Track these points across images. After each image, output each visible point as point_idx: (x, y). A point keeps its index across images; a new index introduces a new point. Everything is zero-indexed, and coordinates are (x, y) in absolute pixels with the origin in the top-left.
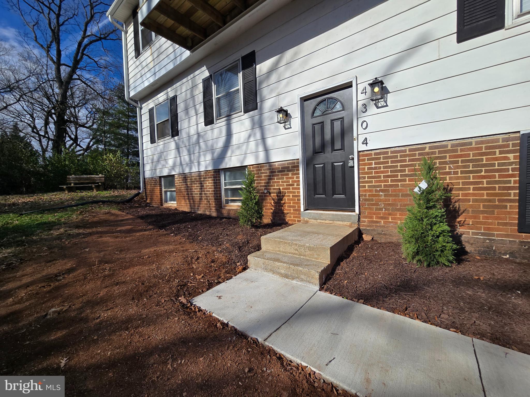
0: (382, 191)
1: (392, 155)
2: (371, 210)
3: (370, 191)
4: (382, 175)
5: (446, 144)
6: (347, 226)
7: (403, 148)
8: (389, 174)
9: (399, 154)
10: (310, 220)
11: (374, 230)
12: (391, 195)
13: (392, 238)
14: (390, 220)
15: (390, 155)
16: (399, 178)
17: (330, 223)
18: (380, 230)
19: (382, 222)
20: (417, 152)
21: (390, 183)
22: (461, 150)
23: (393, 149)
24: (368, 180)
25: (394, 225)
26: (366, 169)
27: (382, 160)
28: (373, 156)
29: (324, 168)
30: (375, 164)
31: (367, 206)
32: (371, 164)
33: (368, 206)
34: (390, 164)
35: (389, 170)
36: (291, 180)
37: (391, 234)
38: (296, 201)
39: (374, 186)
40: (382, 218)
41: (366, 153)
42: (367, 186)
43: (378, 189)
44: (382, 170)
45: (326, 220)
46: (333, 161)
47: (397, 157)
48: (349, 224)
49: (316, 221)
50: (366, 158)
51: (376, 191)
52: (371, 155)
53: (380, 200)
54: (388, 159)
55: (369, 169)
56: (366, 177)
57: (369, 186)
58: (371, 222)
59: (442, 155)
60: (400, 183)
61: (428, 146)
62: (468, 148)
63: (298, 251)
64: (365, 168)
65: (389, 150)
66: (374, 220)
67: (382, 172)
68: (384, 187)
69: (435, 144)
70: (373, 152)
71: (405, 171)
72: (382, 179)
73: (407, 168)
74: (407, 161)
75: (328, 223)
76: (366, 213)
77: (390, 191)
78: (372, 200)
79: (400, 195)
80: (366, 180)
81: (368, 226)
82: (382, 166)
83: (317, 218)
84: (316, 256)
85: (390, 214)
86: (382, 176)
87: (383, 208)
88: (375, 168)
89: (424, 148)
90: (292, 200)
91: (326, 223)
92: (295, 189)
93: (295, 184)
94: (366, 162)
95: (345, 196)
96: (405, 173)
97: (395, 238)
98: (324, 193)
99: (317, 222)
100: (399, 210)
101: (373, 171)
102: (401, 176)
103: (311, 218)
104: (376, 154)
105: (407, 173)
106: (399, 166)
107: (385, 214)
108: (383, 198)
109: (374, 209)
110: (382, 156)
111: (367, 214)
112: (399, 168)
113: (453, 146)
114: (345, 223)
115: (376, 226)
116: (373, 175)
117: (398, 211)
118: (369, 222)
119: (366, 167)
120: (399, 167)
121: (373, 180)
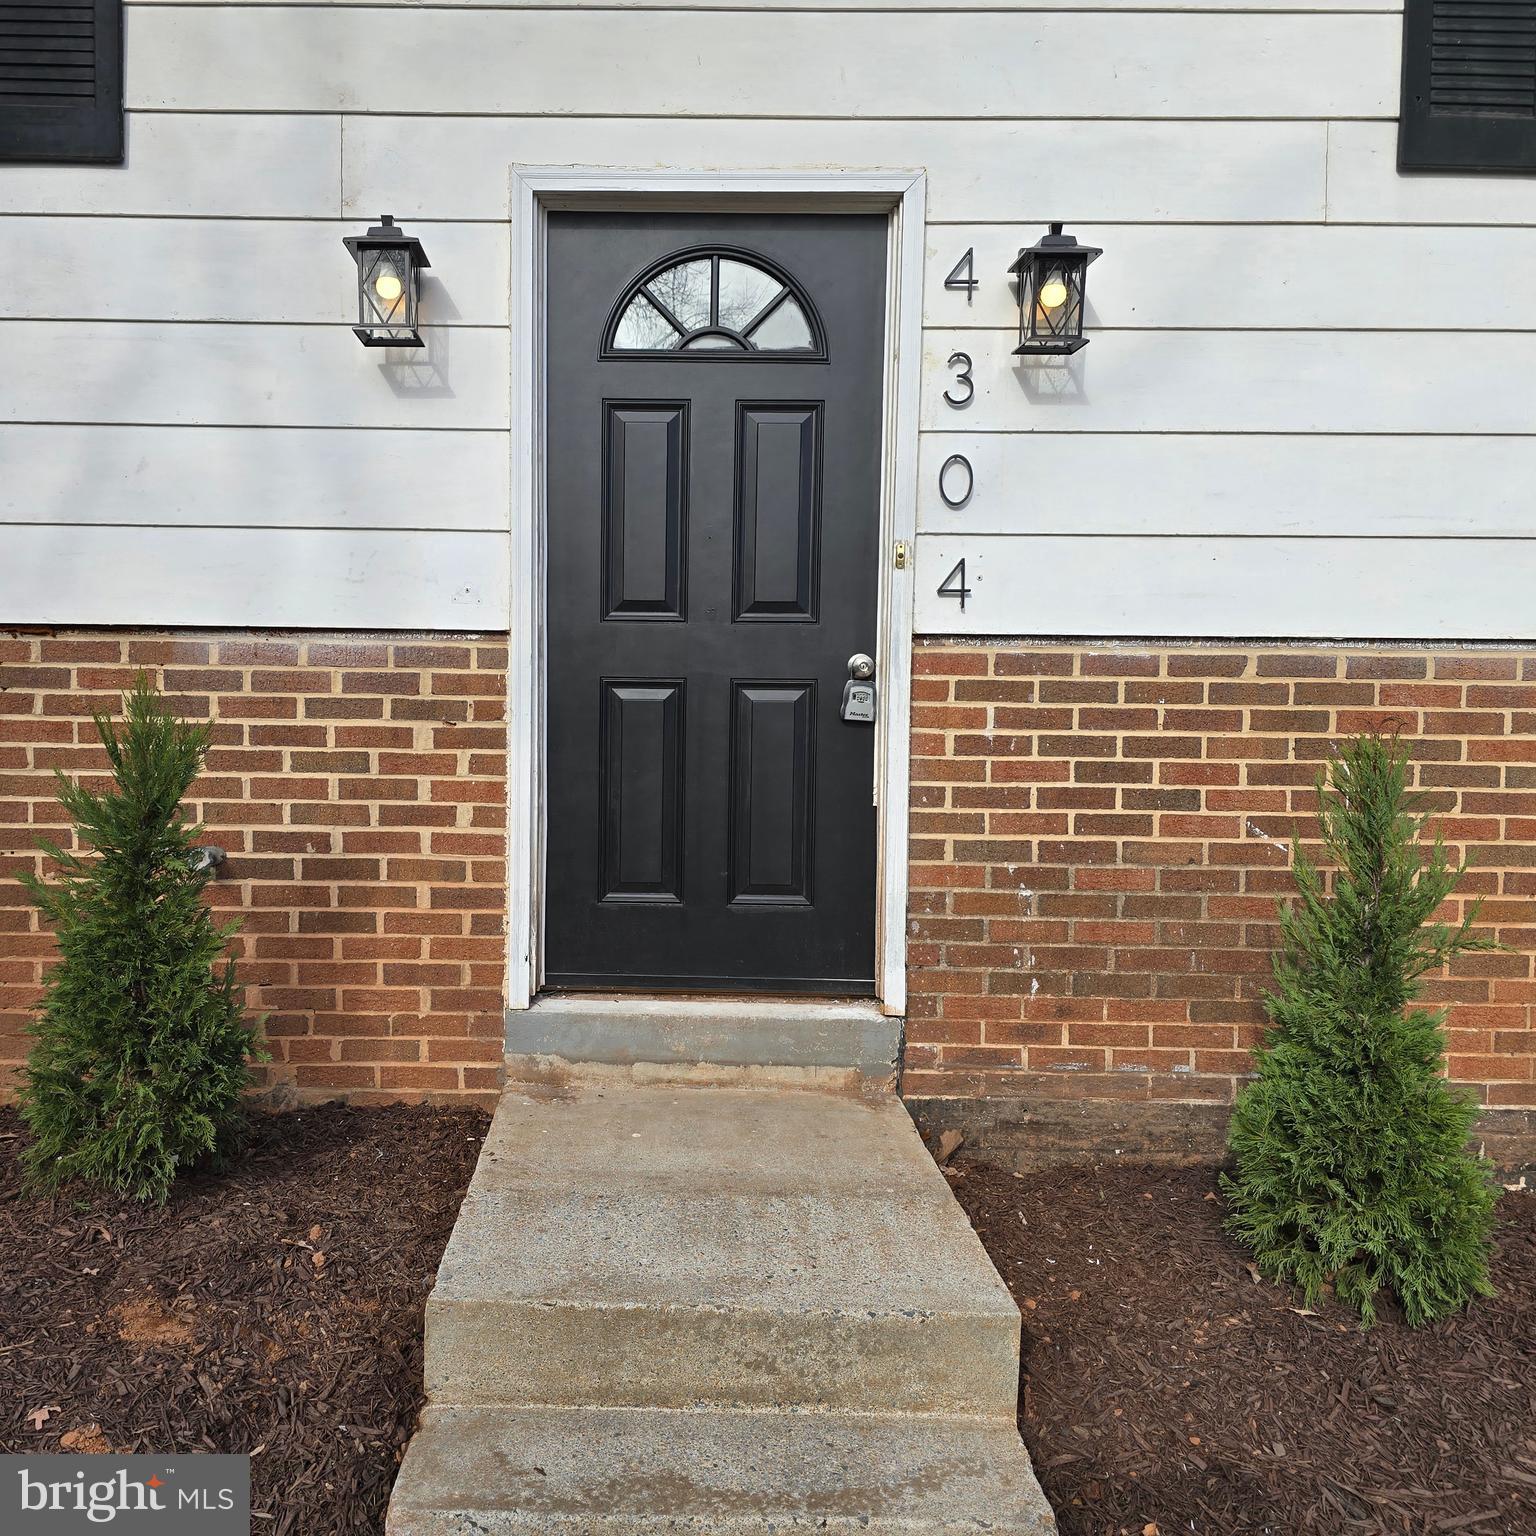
0: (1031, 878)
1: (1087, 679)
2: (966, 992)
3: (968, 877)
4: (1034, 786)
5: (1328, 653)
6: (831, 1091)
7: (1143, 651)
8: (1072, 784)
9: (1122, 680)
10: (576, 1068)
11: (982, 1105)
12: (1072, 906)
13: (1069, 1144)
14: (1065, 1044)
15: (1077, 676)
16: (1119, 810)
17: (722, 1084)
18: (1011, 1099)
19: (1025, 1056)
20: (1207, 681)
21: (1071, 837)
22: (1387, 695)
23: (1094, 650)
24: (959, 811)
25: (1085, 1070)
26: (950, 745)
27: (1036, 704)
28: (991, 676)
29: (675, 709)
30: (999, 724)
31: (943, 966)
32: (976, 719)
33: (950, 963)
34: (1076, 732)
35: (1073, 760)
36: (425, 782)
37: (1066, 1125)
38: (466, 933)
39: (993, 851)
40: (1024, 1034)
41: (951, 649)
42: (949, 849)
43: (1012, 866)
44: (1035, 757)
45: (693, 1063)
46: (743, 672)
47: (1110, 692)
48: (841, 1082)
49: (618, 1071)
50: (953, 679)
51: (1000, 879)
52: (978, 663)
53: (1020, 933)
54: (1067, 700)
55: (964, 745)
56: (949, 795)
57: (961, 850)
58: (965, 1060)
59: (1310, 708)
60: (1120, 840)
61: (1253, 653)
62: (1409, 687)
63: (772, 1370)
64: (941, 739)
65: (1076, 651)
66: (984, 1045)
67: (1037, 772)
68: (1041, 859)
69: (1284, 651)
70: (991, 651)
71: (1145, 773)
72: (1034, 809)
73: (1156, 762)
74: (1161, 720)
75: (708, 1084)
76: (940, 1009)
77: (1072, 880)
78: (976, 931)
79: (1120, 904)
80: (947, 808)
81: (949, 1085)
82: (1035, 734)
83: (633, 1051)
84: (915, 1388)
85: (1063, 1012)
86: (1034, 792)
87: (1030, 977)
88: (1001, 745)
89: (1236, 666)
90: (426, 923)
91: (690, 1083)
92: (464, 843)
93: (465, 811)
94: (951, 702)
95: (811, 898)
96: (1146, 786)
97: (1085, 1144)
98: (674, 876)
99: (630, 1078)
100: (1110, 986)
101: (989, 759)
102: (1130, 798)
103: (586, 1050)
104: (1005, 663)
105: (1155, 785)
106: (1119, 743)
107: (1040, 1009)
108: (1032, 917)
109: (986, 983)
110: (1037, 679)
111: (946, 1015)
112: (1119, 758)
113: (1355, 668)
114: (823, 1075)
115: (993, 1083)
116: (988, 784)
117: (1108, 991)
118: (956, 1059)
119: (950, 735)
120: (1119, 751)
121: (987, 812)
